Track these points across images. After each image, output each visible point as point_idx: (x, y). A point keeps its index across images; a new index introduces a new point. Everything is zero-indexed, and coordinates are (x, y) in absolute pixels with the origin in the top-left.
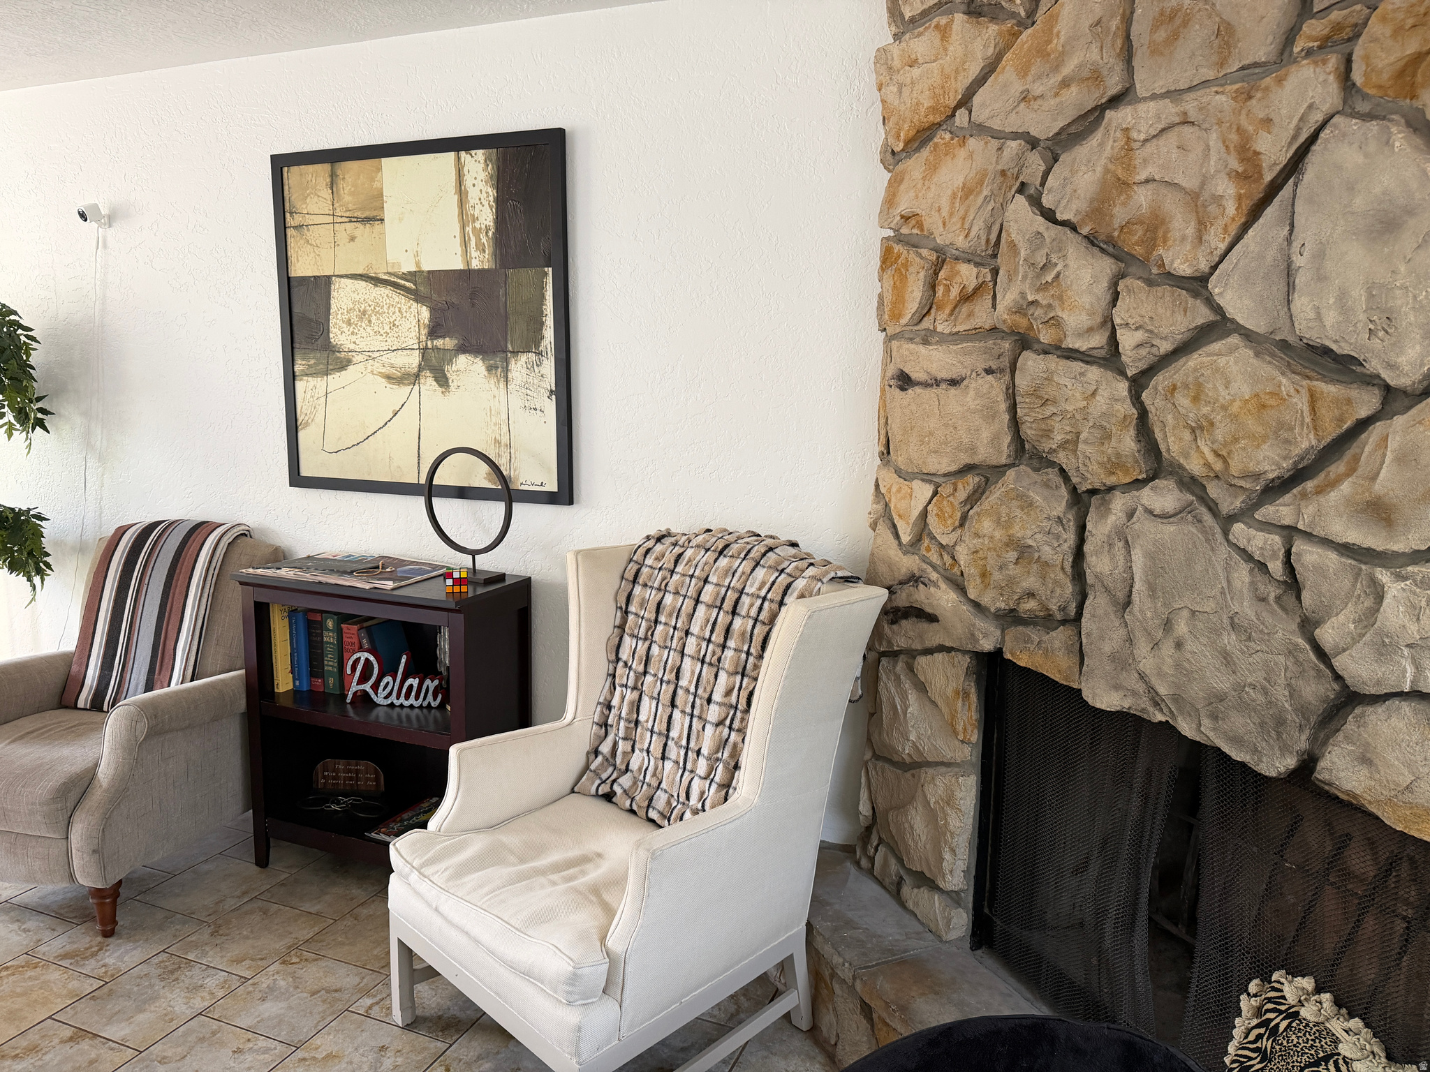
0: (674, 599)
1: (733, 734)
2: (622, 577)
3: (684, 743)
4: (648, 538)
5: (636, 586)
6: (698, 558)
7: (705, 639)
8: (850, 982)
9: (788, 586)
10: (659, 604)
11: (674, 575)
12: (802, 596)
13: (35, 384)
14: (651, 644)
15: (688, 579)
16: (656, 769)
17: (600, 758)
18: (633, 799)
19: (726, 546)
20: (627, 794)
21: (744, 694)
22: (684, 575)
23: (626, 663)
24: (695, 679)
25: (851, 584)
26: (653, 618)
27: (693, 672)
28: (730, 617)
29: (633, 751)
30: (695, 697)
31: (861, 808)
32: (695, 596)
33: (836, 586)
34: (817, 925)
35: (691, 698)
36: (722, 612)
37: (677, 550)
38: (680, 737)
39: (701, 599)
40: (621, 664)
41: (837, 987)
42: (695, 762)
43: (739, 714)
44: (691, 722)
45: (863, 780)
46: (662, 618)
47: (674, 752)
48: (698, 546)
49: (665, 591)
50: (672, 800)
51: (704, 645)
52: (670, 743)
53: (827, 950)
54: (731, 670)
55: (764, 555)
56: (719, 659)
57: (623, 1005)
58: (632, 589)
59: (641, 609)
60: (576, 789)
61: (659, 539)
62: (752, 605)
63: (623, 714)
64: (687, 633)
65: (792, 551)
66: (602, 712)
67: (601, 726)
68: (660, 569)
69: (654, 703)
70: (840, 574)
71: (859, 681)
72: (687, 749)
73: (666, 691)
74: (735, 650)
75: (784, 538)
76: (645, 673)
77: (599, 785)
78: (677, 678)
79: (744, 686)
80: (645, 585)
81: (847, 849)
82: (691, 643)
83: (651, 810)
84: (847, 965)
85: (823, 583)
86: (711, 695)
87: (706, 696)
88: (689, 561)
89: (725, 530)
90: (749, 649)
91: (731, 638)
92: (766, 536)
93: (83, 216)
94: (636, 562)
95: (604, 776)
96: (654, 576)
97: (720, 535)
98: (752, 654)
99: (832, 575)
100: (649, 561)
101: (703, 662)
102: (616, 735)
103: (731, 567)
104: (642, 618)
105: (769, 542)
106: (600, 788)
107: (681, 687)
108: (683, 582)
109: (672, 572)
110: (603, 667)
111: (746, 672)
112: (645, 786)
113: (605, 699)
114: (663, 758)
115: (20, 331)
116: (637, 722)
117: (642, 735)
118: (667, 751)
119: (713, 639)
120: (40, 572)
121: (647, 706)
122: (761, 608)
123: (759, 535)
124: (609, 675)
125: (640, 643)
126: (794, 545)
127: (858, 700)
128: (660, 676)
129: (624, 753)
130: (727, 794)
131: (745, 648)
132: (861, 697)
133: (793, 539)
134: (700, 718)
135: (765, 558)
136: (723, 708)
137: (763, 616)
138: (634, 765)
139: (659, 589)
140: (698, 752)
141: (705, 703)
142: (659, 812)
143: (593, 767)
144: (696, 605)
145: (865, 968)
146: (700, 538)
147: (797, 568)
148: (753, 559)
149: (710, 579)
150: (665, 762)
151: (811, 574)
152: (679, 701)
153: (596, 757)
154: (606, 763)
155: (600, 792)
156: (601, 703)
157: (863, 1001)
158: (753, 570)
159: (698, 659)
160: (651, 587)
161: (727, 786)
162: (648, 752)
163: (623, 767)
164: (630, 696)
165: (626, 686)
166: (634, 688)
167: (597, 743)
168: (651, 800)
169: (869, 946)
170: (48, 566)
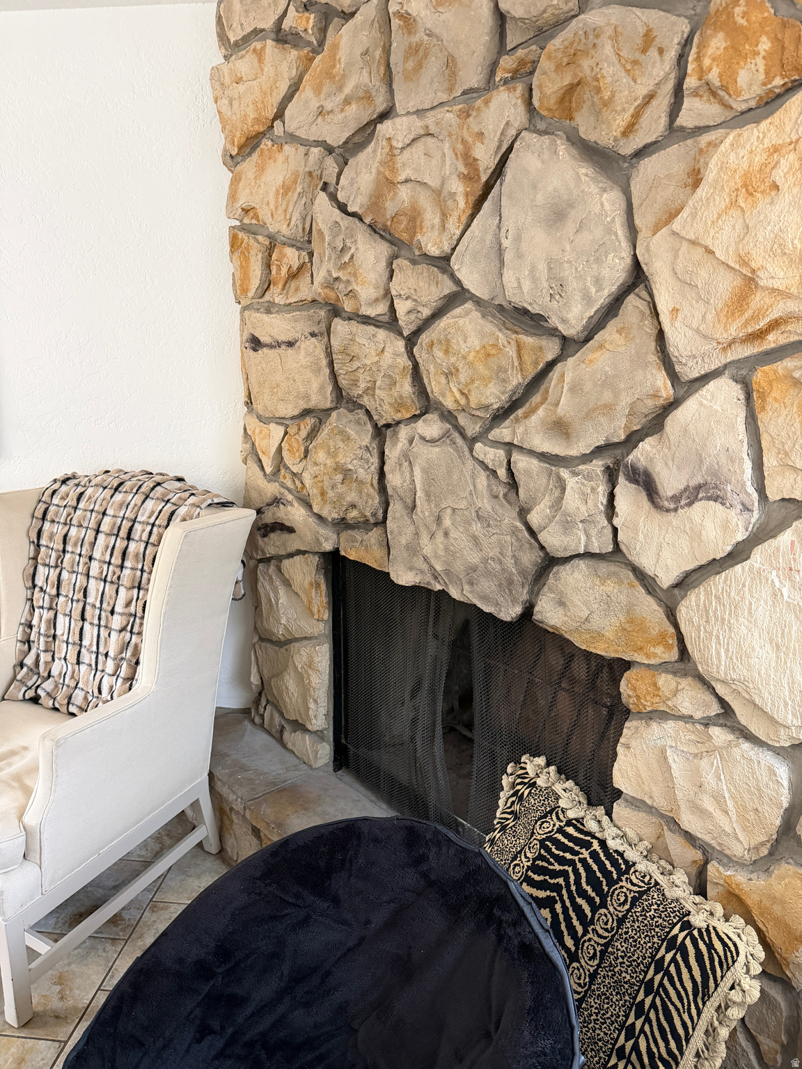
0: (78, 531)
1: (134, 637)
2: (33, 516)
3: (94, 649)
4: (55, 481)
5: (46, 522)
6: (97, 495)
7: (106, 562)
8: (242, 812)
9: (172, 513)
10: (65, 536)
11: (77, 511)
12: (184, 520)
14: (61, 571)
15: (89, 513)
16: (73, 672)
17: (25, 669)
18: (55, 699)
19: (121, 484)
20: (50, 696)
21: (140, 603)
22: (85, 510)
23: (41, 588)
24: (100, 596)
25: (226, 508)
26: (61, 548)
27: (98, 590)
28: (126, 542)
29: (53, 660)
30: (101, 610)
31: (252, 679)
32: (95, 527)
33: (212, 510)
34: (217, 773)
35: (97, 612)
36: (118, 539)
37: (80, 490)
38: (91, 645)
39: (101, 529)
40: (37, 589)
41: (234, 817)
42: (105, 663)
43: (138, 621)
44: (99, 631)
45: (253, 658)
46: (69, 548)
47: (87, 657)
48: (96, 485)
49: (71, 525)
50: (88, 696)
51: (105, 567)
52: (83, 650)
53: (224, 791)
54: (128, 585)
55: (153, 489)
56: (119, 578)
57: (43, 866)
58: (42, 526)
59: (51, 542)
60: (6, 697)
61: (64, 482)
62: (143, 531)
63: (42, 631)
64: (90, 558)
65: (178, 484)
66: (24, 631)
67: (25, 643)
68: (65, 506)
69: (67, 618)
70: (216, 500)
71: (241, 583)
72: (97, 653)
73: (76, 609)
74: (132, 569)
75: (172, 475)
76: (58, 595)
77: (26, 691)
78: (85, 596)
79: (140, 597)
80: (53, 521)
81: (246, 712)
82: (95, 566)
83: (70, 706)
84: (239, 800)
85: (201, 509)
86: (114, 607)
87: (110, 609)
88: (90, 498)
89: (121, 471)
90: (143, 567)
91: (128, 559)
92: (157, 474)
94: (45, 502)
95: (30, 684)
96: (60, 513)
97: (116, 475)
98: (145, 571)
99: (209, 501)
100: (56, 500)
101: (105, 581)
102: (38, 649)
103: (124, 501)
104: (52, 549)
105: (158, 478)
106: (27, 694)
107: (89, 604)
108: (85, 517)
109: (75, 508)
110: (23, 593)
111: (142, 586)
112: (65, 688)
113: (26, 620)
114: (78, 663)
116: (54, 637)
117: (59, 646)
118: (81, 657)
119: (112, 561)
121: (62, 622)
122: (150, 533)
123: (151, 474)
124: (28, 599)
125: (52, 570)
126: (180, 480)
127: (241, 598)
128: (71, 596)
129: (46, 663)
130: (131, 685)
131: (140, 567)
132: (244, 595)
133: (180, 475)
134: (106, 627)
135: (154, 491)
136: (124, 617)
137: (153, 539)
138: (55, 672)
139: (65, 524)
140: (106, 655)
141: (109, 615)
142: (78, 706)
143: (19, 677)
144: (97, 534)
145: (253, 800)
146: (99, 478)
147: (180, 498)
148: (143, 493)
149: (107, 512)
150: (81, 666)
151: (191, 502)
152: (87, 615)
153: (22, 668)
154: (30, 673)
155: (27, 697)
156: (22, 624)
157: (252, 825)
158: (144, 502)
159: (101, 579)
160: (58, 522)
161: (131, 679)
162: (65, 659)
163: (46, 675)
164: (47, 615)
165: (42, 607)
166: (50, 608)
167: (22, 657)
168: (70, 698)
169: (257, 782)
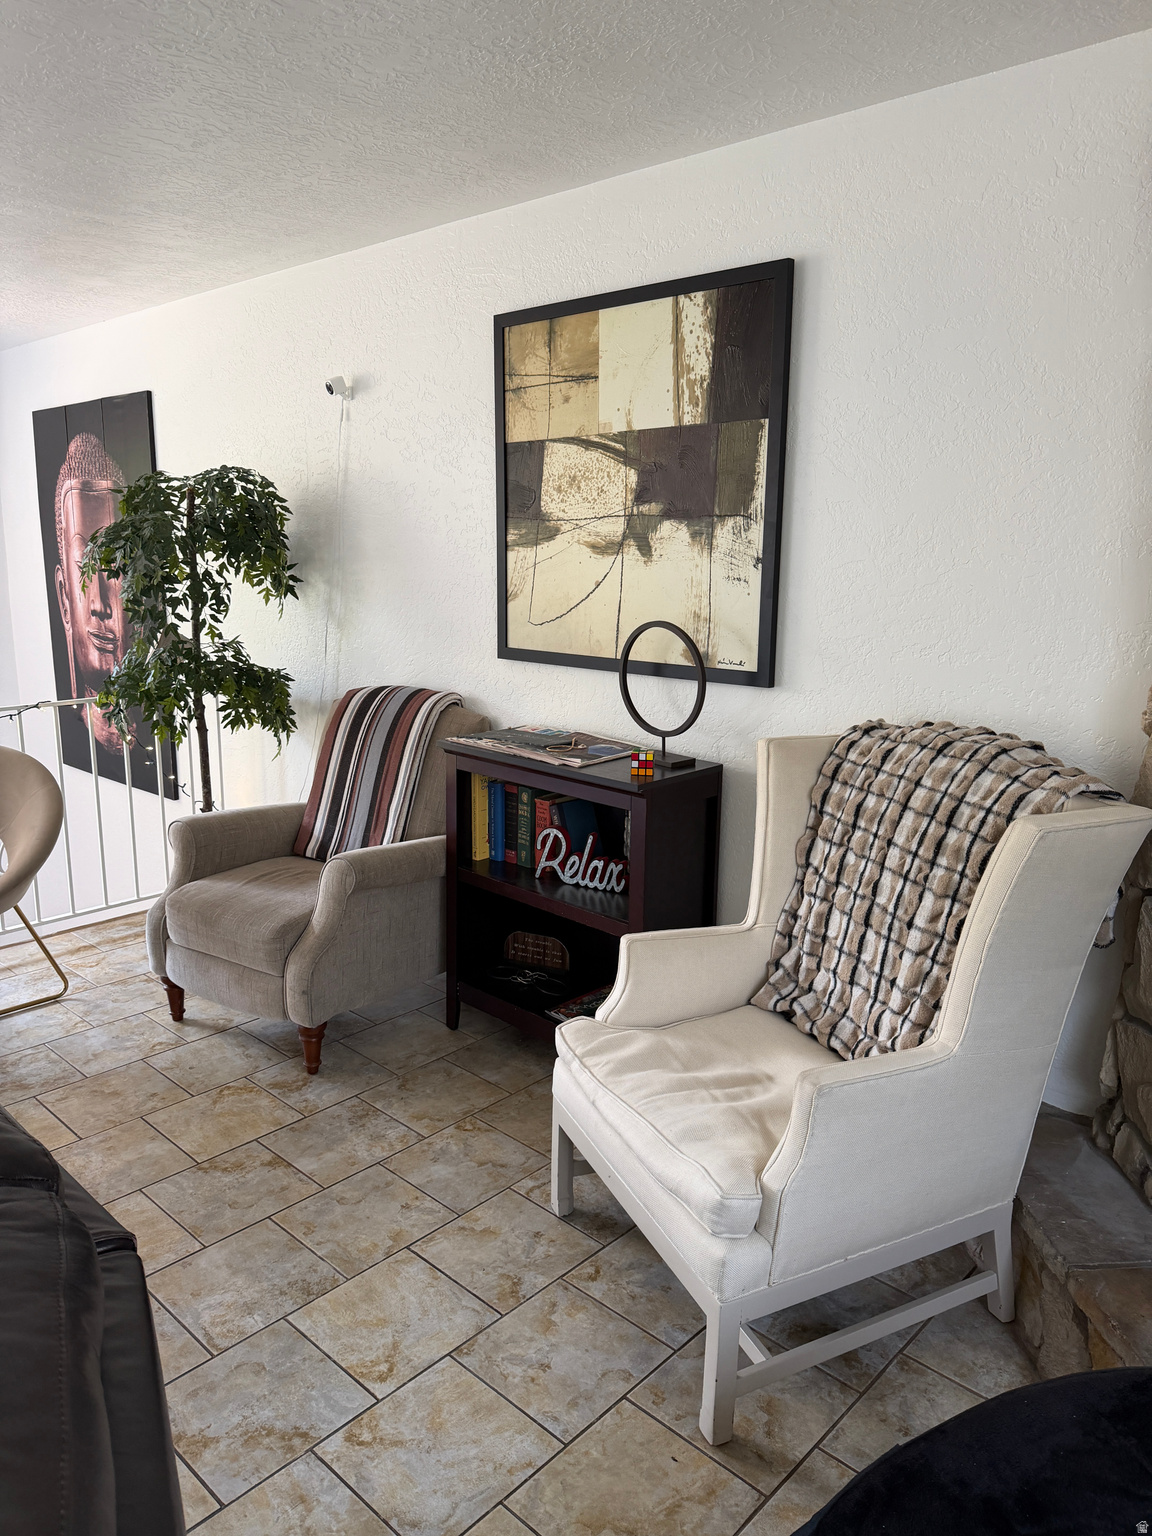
0: (878, 802)
1: (936, 968)
2: (820, 772)
3: (877, 969)
4: (855, 729)
5: (835, 783)
6: (911, 756)
7: (910, 852)
8: (1062, 1279)
9: (1022, 798)
10: (860, 806)
11: (881, 774)
12: (1037, 811)
13: (287, 552)
14: (847, 850)
15: (896, 781)
16: (843, 993)
17: (780, 972)
18: (813, 1023)
19: (948, 744)
20: (808, 1017)
21: (953, 923)
22: (892, 775)
23: (816, 870)
24: (895, 898)
25: (1107, 802)
26: (851, 821)
27: (893, 889)
28: (944, 829)
29: (818, 969)
30: (894, 918)
31: (1103, 1075)
32: (902, 800)
33: (1086, 802)
34: (1027, 1202)
35: (888, 919)
36: (934, 823)
37: (887, 745)
38: (873, 962)
39: (910, 804)
40: (811, 870)
41: (1046, 1281)
42: (889, 993)
43: (945, 945)
44: (887, 946)
45: (1109, 1043)
46: (862, 823)
47: (863, 977)
48: (911, 742)
49: (868, 792)
50: (859, 1032)
51: (909, 859)
52: (860, 966)
53: (1037, 1235)
54: (939, 891)
55: (995, 757)
56: (926, 878)
57: (776, 1247)
58: (830, 787)
59: (838, 811)
60: (752, 1001)
61: (868, 731)
62: (972, 817)
63: (810, 927)
64: (890, 843)
65: (1034, 755)
66: (786, 920)
67: (785, 937)
68: (864, 765)
69: (845, 919)
70: (1093, 787)
71: (1111, 923)
72: (880, 976)
73: (859, 907)
74: (947, 869)
75: (1025, 738)
76: (838, 883)
77: (778, 1001)
78: (874, 893)
79: (954, 912)
80: (845, 783)
81: (1081, 1121)
82: (894, 855)
83: (833, 1039)
84: (1060, 1259)
85: (1068, 797)
86: (913, 918)
87: (907, 919)
88: (900, 758)
89: (950, 724)
90: (964, 870)
91: (943, 855)
92: (1002, 735)
93: (330, 389)
94: (838, 756)
95: (784, 992)
96: (856, 774)
97: (942, 731)
98: (966, 876)
99: (1082, 788)
100: (852, 756)
101: (906, 878)
102: (801, 949)
103: (951, 769)
104: (839, 820)
105: (1004, 742)
106: (779, 1005)
107: (878, 905)
108: (890, 783)
109: (878, 770)
110: (791, 871)
111: (959, 897)
112: (829, 1011)
113: (791, 907)
114: (852, 982)
115: (276, 503)
116: (825, 938)
117: (829, 953)
118: (856, 976)
119: (920, 852)
120: (286, 728)
121: (837, 921)
122: (983, 822)
123: (993, 733)
124: (797, 880)
125: (834, 849)
126: (1037, 747)
127: (1107, 946)
128: (854, 889)
129: (808, 970)
130: (923, 1035)
131: (960, 868)
132: (1112, 942)
133: (1036, 739)
134: (898, 943)
135: (995, 761)
136: (926, 935)
137: (986, 831)
138: (819, 985)
139: (861, 789)
140: (893, 983)
141: (905, 927)
142: (842, 1042)
143: (772, 980)
144: (903, 811)
145: (1083, 1267)
146: (917, 732)
147: (1035, 776)
148: (979, 761)
149: (923, 782)
150: (854, 988)
151: (1053, 785)
152: (874, 920)
153: (777, 969)
154: (787, 978)
155: (778, 1009)
156: (786, 911)
157: (1075, 1305)
158: (979, 774)
159: (901, 875)
160: (852, 785)
161: (923, 1027)
162: (835, 972)
163: (806, 986)
164: (819, 907)
165: (815, 895)
166: (824, 899)
167: (779, 954)
168: (834, 1027)
169: (1093, 1241)
170: (293, 723)
